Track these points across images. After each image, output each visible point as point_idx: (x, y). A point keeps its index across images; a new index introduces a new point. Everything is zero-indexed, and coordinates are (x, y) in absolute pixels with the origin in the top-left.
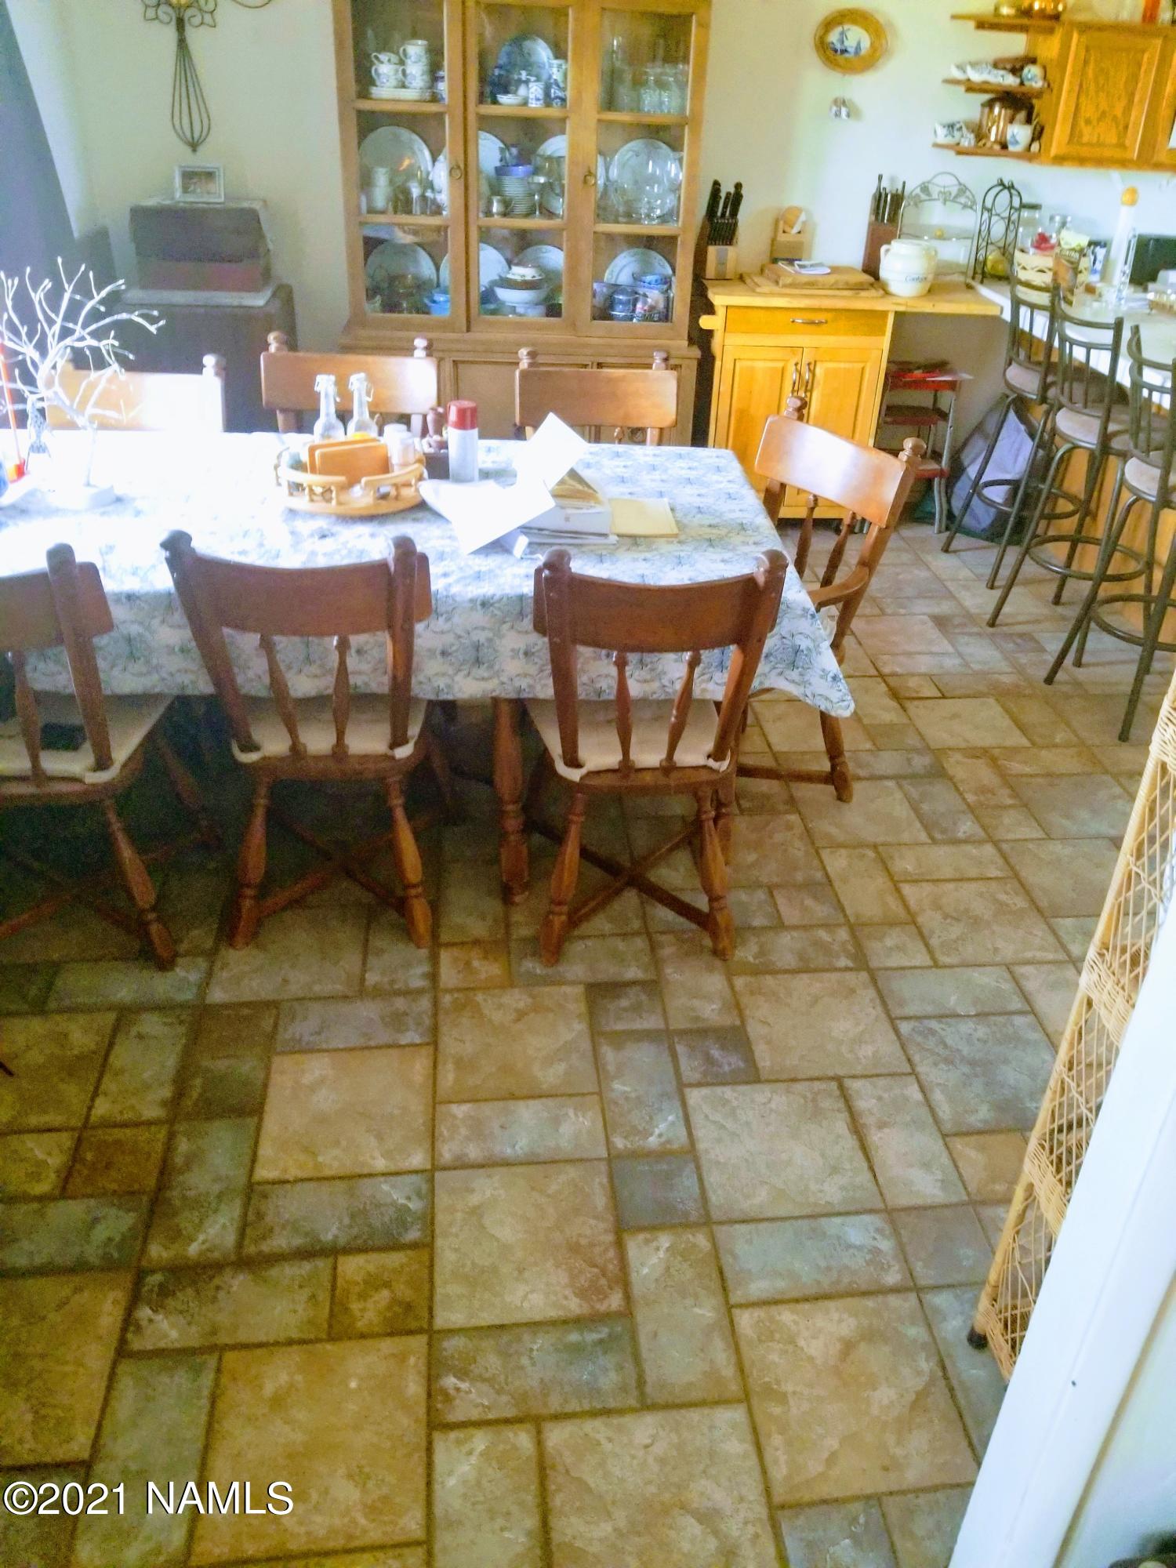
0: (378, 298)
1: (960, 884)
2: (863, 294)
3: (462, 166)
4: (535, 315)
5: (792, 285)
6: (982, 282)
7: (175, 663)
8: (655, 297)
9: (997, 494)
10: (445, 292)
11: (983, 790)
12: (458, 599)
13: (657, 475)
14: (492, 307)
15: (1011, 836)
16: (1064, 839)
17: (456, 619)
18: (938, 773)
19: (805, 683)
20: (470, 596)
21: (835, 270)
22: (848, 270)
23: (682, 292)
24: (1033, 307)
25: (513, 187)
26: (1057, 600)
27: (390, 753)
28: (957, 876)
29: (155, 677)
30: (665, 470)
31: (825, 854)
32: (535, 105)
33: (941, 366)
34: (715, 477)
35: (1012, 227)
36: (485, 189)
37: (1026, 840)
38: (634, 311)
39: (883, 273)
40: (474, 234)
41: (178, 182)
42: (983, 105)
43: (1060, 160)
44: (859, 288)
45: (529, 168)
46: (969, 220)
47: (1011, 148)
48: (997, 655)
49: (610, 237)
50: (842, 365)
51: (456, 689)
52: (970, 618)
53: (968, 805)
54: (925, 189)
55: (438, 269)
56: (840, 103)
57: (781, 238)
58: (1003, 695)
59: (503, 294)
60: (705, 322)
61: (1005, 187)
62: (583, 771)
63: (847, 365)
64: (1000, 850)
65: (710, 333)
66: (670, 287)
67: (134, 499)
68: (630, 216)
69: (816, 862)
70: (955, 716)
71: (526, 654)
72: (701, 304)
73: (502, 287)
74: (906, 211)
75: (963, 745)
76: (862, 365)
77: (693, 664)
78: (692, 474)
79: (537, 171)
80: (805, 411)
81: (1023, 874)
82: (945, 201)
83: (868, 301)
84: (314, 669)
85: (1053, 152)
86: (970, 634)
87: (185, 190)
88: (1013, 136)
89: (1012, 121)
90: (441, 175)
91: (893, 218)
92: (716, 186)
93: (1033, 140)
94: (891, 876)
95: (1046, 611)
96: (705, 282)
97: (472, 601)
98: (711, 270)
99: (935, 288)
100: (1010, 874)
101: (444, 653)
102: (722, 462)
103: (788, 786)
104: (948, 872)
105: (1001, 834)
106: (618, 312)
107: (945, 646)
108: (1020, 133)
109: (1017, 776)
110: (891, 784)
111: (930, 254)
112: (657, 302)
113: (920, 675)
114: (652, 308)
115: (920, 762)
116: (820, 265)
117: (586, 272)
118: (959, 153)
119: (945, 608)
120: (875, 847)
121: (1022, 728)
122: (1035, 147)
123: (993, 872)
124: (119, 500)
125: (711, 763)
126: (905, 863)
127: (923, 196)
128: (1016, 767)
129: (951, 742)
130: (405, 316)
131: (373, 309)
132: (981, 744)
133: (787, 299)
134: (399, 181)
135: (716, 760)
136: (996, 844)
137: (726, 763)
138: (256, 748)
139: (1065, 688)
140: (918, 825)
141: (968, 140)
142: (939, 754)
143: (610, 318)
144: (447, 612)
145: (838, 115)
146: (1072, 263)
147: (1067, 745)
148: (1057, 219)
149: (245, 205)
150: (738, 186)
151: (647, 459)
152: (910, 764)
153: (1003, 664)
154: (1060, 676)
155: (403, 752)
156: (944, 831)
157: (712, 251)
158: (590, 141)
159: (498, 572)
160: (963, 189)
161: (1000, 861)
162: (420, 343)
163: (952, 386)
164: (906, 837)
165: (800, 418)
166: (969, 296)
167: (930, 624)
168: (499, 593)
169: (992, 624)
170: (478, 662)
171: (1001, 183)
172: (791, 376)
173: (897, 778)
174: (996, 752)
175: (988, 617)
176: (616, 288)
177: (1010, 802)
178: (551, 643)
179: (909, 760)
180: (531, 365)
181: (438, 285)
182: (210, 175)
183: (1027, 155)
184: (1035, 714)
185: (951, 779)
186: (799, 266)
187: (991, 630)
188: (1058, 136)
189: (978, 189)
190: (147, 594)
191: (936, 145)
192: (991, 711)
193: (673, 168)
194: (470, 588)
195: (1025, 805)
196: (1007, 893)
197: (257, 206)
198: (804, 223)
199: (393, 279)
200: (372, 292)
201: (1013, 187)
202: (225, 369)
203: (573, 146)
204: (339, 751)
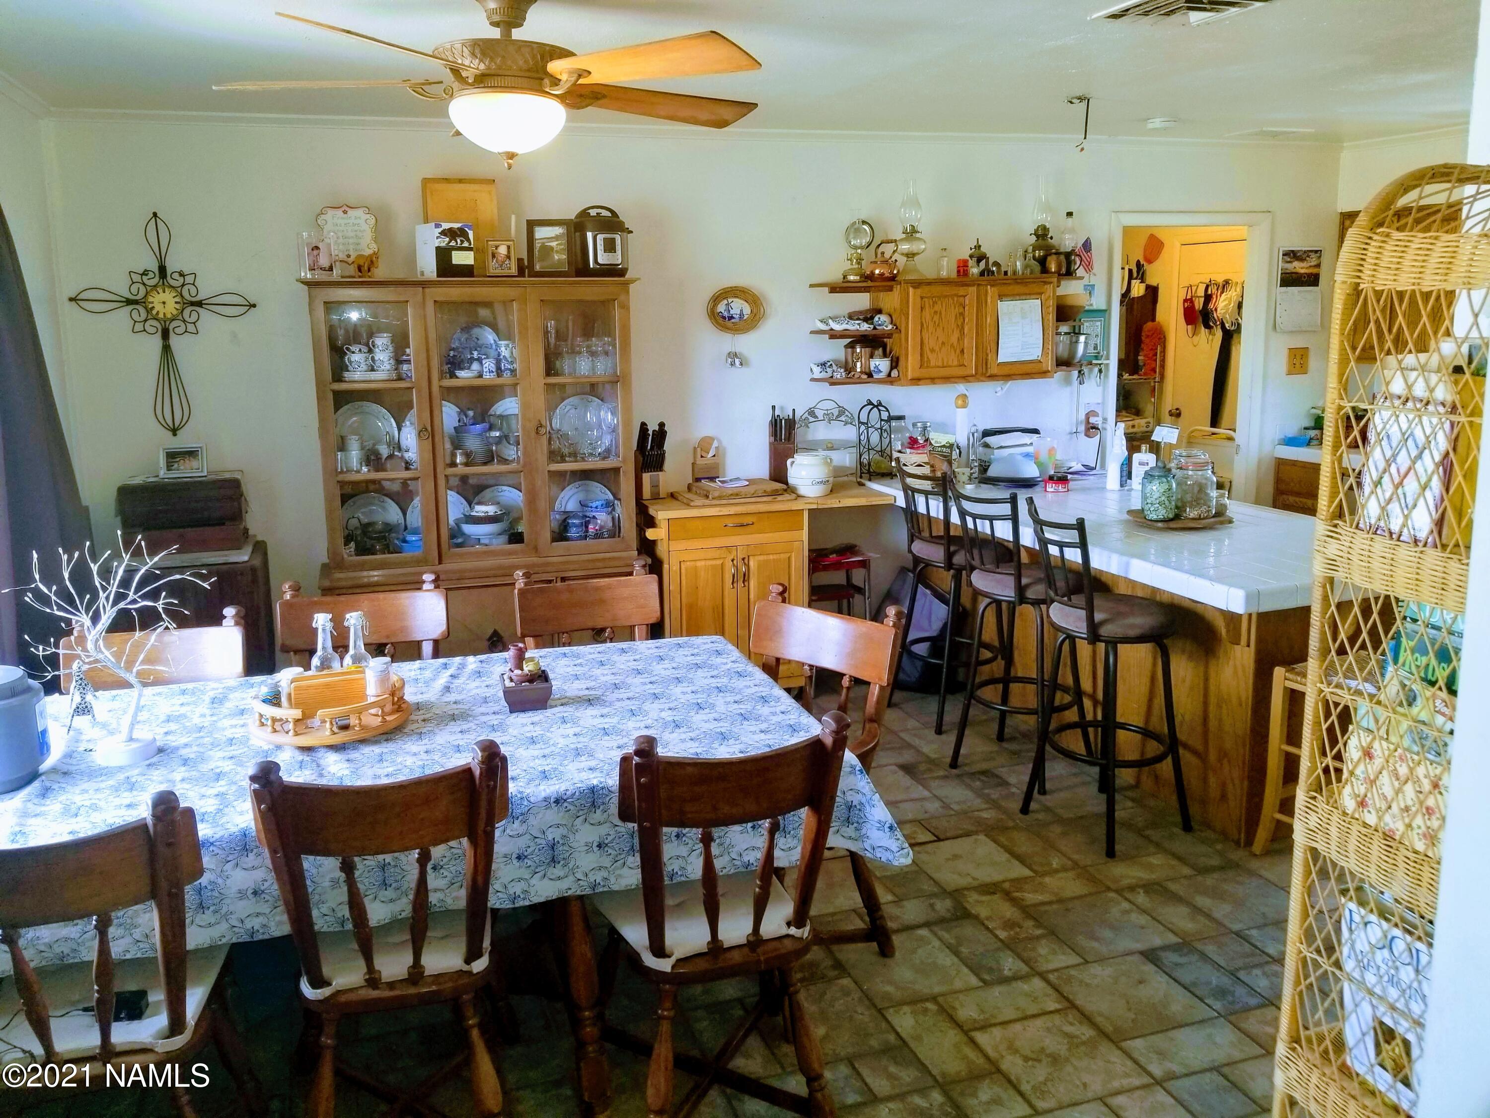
0: (352, 544)
1: (1026, 1023)
2: (780, 498)
3: (429, 429)
4: (500, 544)
5: (720, 498)
6: (870, 480)
7: (243, 908)
8: (603, 518)
9: (921, 649)
10: (415, 532)
11: (1009, 925)
12: (532, 799)
13: (666, 664)
14: (460, 540)
15: (1051, 966)
16: (1101, 960)
17: (532, 821)
18: (962, 914)
19: (861, 838)
20: (543, 795)
21: (752, 482)
22: (761, 480)
23: (626, 512)
24: (926, 493)
25: (473, 443)
26: (1001, 737)
27: (466, 968)
28: (1019, 1015)
29: (224, 927)
30: (673, 659)
31: (890, 1014)
32: (489, 377)
33: (850, 549)
34: (719, 660)
35: (885, 435)
36: (448, 446)
37: (1068, 967)
38: (587, 531)
39: (791, 481)
40: (442, 482)
41: (162, 461)
42: (846, 347)
43: (916, 381)
44: (775, 493)
45: (486, 425)
46: (850, 433)
47: (876, 376)
48: (969, 794)
49: (561, 474)
50: (771, 557)
51: (532, 891)
52: (933, 763)
53: (1001, 940)
54: (811, 412)
55: (405, 514)
56: (733, 355)
57: (700, 461)
58: (993, 831)
59: (469, 529)
60: (650, 534)
61: (875, 406)
62: (672, 960)
63: (775, 557)
64: (1048, 982)
65: (654, 542)
66: (614, 509)
67: (177, 748)
68: (574, 455)
69: (884, 1025)
70: (956, 857)
71: (599, 846)
72: (646, 520)
73: (467, 523)
74: (799, 432)
75: (976, 883)
76: (788, 555)
77: (773, 830)
78: (698, 660)
79: (491, 428)
80: (786, 595)
81: (1078, 1002)
82: (830, 420)
83: (784, 504)
84: (390, 893)
85: (910, 375)
86: (938, 778)
87: (169, 467)
88: (876, 367)
89: (872, 356)
90: (409, 437)
91: (790, 437)
92: (643, 427)
93: (892, 369)
94: (957, 1025)
95: (994, 747)
96: (645, 502)
97: (546, 799)
98: (647, 492)
99: (835, 487)
100: (1066, 1004)
101: (519, 858)
102: (719, 647)
103: (829, 949)
104: (1009, 1014)
105: (1044, 966)
106: (573, 533)
107: (919, 791)
108: (881, 364)
109: (1035, 905)
110: (924, 932)
111: (828, 462)
112: (606, 522)
113: (911, 821)
114: (601, 527)
115: (943, 906)
116: (738, 479)
117: (542, 504)
118: (832, 384)
119: (907, 757)
120: (934, 999)
121: (1021, 859)
122: (895, 373)
123: (1053, 1006)
124: (161, 750)
125: (793, 931)
126: (967, 1011)
127: (812, 419)
128: (1031, 897)
129: (963, 882)
130: (379, 557)
131: (348, 553)
132: (988, 880)
133: (718, 509)
134: (369, 444)
135: (798, 927)
136: (1042, 976)
137: (808, 928)
138: (326, 983)
139: (1041, 816)
140: (965, 970)
141: (840, 374)
142: (956, 895)
143: (566, 539)
144: (522, 814)
145: (733, 364)
146: (945, 456)
147: (1064, 869)
148: (919, 425)
149: (227, 476)
150: (662, 425)
151: (651, 651)
152: (933, 909)
153: (979, 801)
154: (1033, 806)
155: (480, 965)
156: (990, 970)
157: (646, 477)
158: (539, 400)
159: (561, 768)
160: (842, 411)
161: (1054, 995)
162: (428, 577)
163: (864, 564)
164: (958, 984)
165: (784, 601)
166: (861, 490)
167: (901, 773)
168: (571, 789)
169: (954, 764)
170: (554, 861)
171: (870, 403)
172: (730, 570)
173: (927, 925)
174: (1006, 885)
175: (948, 760)
176: (567, 515)
177: (1039, 932)
178: (641, 829)
179: (932, 906)
180: (526, 584)
181: (406, 528)
182: (192, 454)
183: (889, 380)
184: (1024, 844)
185: (976, 917)
186: (722, 482)
187: (954, 771)
188: (911, 364)
189: (853, 409)
190: (221, 839)
191: (813, 380)
192: (983, 847)
193: (609, 417)
194: (542, 787)
195: (1052, 933)
196: (1071, 1024)
197: (238, 476)
198: (717, 448)
199: (366, 527)
200: (348, 539)
201: (880, 404)
202: (242, 618)
203: (525, 406)
204: (416, 973)
